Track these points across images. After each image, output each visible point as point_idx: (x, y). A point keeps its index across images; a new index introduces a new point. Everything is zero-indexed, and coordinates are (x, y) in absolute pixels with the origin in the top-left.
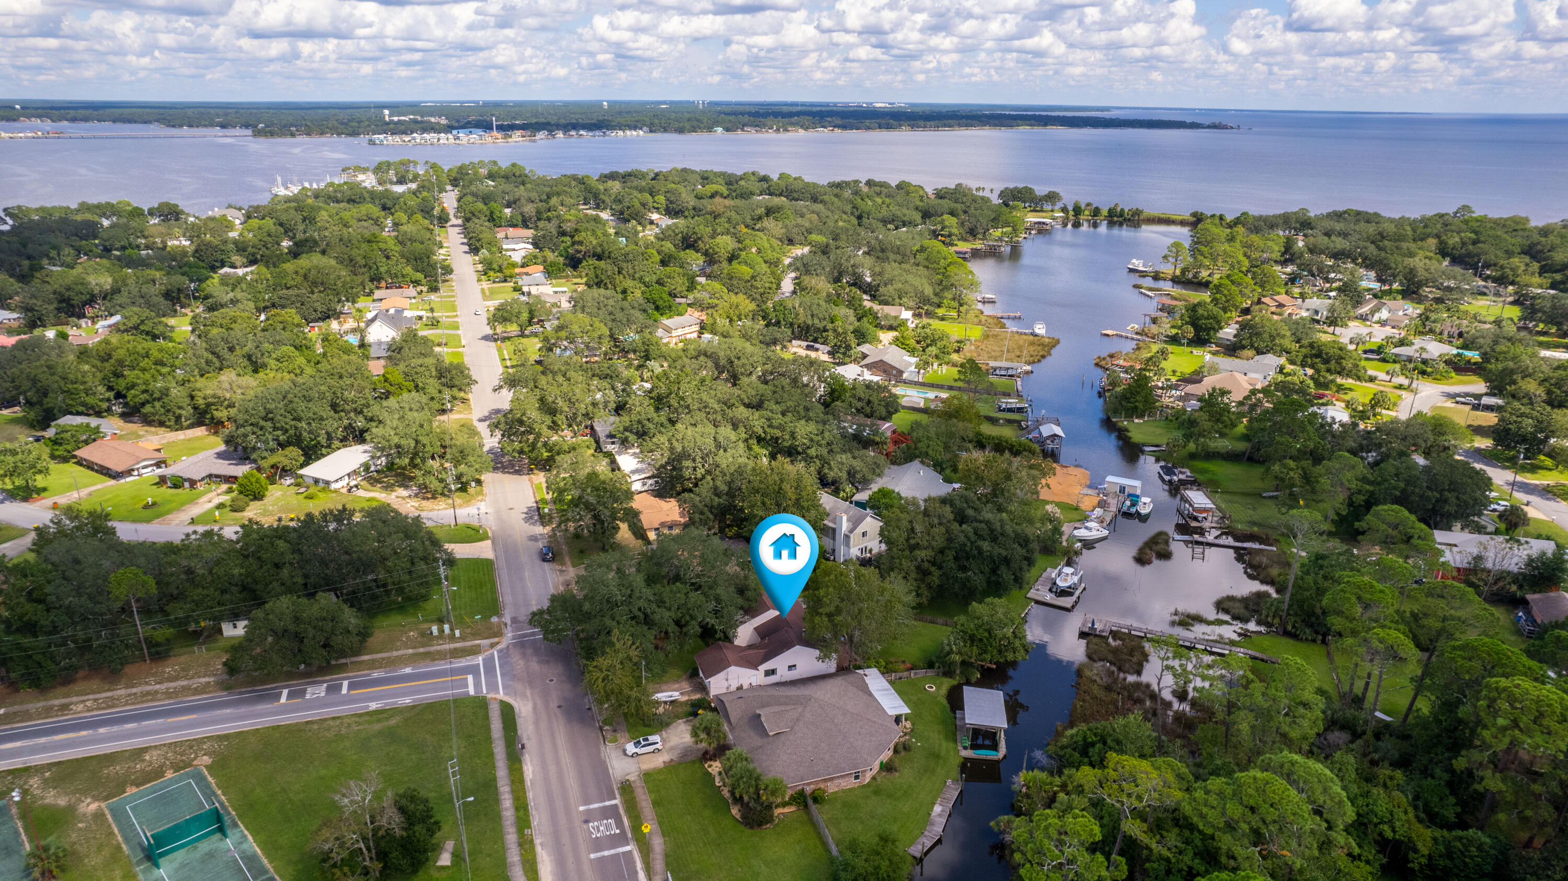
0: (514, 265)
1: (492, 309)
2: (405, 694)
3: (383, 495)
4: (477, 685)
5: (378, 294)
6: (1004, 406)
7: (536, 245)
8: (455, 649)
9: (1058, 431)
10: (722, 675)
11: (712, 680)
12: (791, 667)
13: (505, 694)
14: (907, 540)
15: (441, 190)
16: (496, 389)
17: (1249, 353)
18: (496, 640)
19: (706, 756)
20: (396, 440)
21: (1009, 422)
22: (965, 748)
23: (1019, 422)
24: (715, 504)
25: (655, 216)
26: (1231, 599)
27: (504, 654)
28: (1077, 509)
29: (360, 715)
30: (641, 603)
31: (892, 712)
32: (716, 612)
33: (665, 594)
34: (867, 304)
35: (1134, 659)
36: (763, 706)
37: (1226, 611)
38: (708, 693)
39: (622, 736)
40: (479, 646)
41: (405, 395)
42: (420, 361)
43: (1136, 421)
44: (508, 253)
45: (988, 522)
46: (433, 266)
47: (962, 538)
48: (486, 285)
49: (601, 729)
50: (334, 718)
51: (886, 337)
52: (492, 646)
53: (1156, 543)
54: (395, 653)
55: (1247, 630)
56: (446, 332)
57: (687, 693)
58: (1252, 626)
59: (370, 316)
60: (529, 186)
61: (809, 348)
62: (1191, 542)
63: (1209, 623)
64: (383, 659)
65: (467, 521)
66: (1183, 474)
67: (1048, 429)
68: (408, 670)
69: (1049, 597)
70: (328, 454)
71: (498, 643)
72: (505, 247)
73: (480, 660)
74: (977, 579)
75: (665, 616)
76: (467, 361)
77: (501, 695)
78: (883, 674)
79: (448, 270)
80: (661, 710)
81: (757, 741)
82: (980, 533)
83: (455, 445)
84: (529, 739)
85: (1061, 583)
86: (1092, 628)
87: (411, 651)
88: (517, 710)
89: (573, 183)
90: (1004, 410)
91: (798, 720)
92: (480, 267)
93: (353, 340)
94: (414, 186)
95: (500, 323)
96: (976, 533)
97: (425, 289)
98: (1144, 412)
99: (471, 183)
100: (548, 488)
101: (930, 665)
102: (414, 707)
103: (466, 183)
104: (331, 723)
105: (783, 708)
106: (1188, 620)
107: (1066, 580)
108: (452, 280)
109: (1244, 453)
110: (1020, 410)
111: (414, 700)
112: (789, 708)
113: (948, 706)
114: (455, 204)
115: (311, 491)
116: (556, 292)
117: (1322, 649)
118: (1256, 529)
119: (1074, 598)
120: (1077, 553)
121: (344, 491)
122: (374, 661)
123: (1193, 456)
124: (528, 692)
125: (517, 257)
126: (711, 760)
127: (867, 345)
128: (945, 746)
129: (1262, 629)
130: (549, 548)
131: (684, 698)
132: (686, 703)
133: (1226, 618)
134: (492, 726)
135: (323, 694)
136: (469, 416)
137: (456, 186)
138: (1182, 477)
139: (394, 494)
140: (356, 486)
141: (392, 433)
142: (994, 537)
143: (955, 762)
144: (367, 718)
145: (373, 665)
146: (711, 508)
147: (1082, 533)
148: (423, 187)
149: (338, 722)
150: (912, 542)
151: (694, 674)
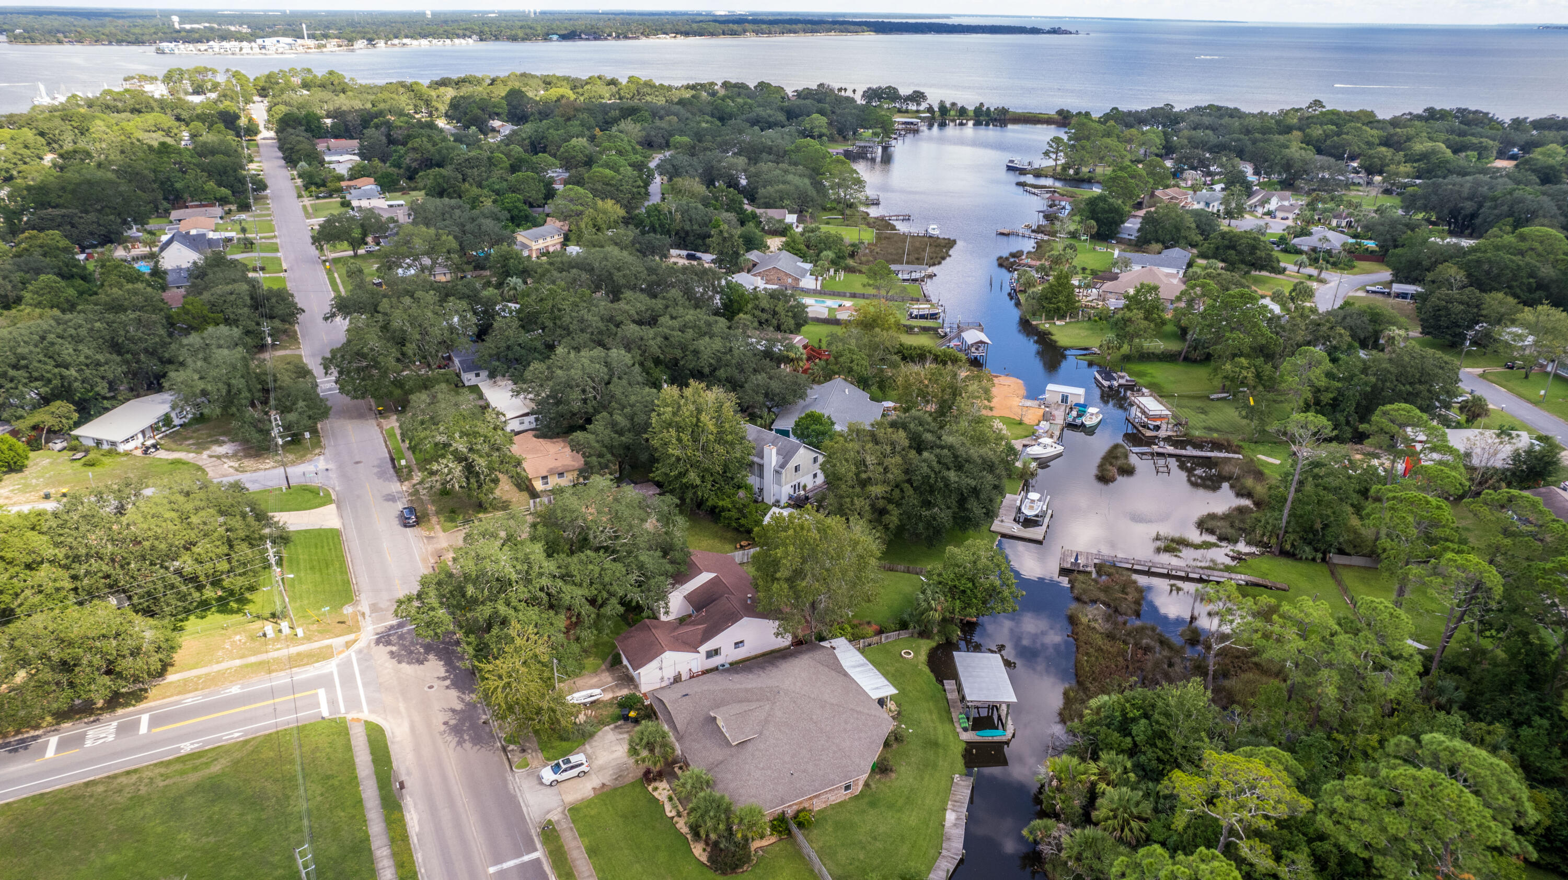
0: (341, 178)
1: (317, 227)
2: (233, 725)
3: (192, 455)
4: (332, 703)
5: (175, 214)
6: (915, 313)
7: (362, 155)
8: (299, 654)
9: (983, 337)
10: (654, 664)
11: (642, 671)
12: (738, 644)
13: (372, 711)
14: (857, 475)
15: (247, 101)
16: (329, 317)
17: (1157, 246)
18: (352, 637)
19: (649, 777)
20: (201, 385)
21: (925, 330)
22: (965, 729)
23: (935, 330)
24: (615, 444)
25: (496, 123)
26: (1212, 517)
27: (364, 656)
28: (1020, 423)
29: (168, 764)
30: (544, 581)
31: (876, 695)
32: (640, 584)
33: (572, 567)
34: (748, 208)
35: (1130, 597)
36: (718, 706)
37: (1211, 532)
38: (636, 687)
39: (535, 758)
40: (330, 647)
41: (211, 329)
42: (229, 288)
43: (1058, 323)
44: (332, 166)
45: (951, 447)
46: (242, 181)
47: (925, 469)
48: (307, 201)
49: (504, 749)
50: (128, 773)
51: (775, 243)
52: (348, 645)
53: (1116, 458)
54: (216, 668)
55: (1239, 553)
56: (262, 255)
57: (611, 689)
58: (1242, 547)
59: (164, 238)
60: (350, 93)
61: (690, 257)
62: (1152, 454)
63: (1197, 547)
64: (199, 677)
65: (302, 481)
66: (1122, 378)
67: (972, 336)
68: (235, 690)
69: (1017, 529)
70: (114, 407)
71: (355, 641)
72: (327, 159)
73: (331, 667)
74: (943, 514)
75: (574, 595)
76: (290, 287)
77: (366, 714)
78: (850, 641)
79: (261, 186)
80: (582, 718)
81: (717, 754)
82: (943, 461)
83: (281, 388)
84: (409, 774)
85: (1028, 512)
86: (1076, 563)
87: (238, 662)
88: (388, 734)
89: (401, 90)
90: (916, 317)
91: (767, 721)
92: (299, 182)
93: (144, 267)
94: (213, 96)
95: (328, 242)
96: (939, 462)
97: (234, 208)
98: (1066, 313)
99: (282, 91)
100: (403, 435)
101: (904, 626)
102: (246, 742)
103: (277, 92)
104: (124, 780)
105: (745, 707)
106: (1173, 545)
107: (1031, 508)
108: (266, 197)
109: (1180, 353)
110: (934, 316)
111: (246, 733)
112: (753, 705)
113: (932, 675)
114: (265, 116)
115: (91, 455)
116: (391, 206)
117: (1325, 569)
118: (1215, 435)
119: (1044, 527)
120: (1033, 475)
121: (139, 453)
122: (186, 681)
123: (1127, 358)
124: (402, 706)
125: (342, 170)
126: (655, 780)
127: (756, 252)
128: (941, 730)
129: (1253, 549)
130: (411, 510)
131: (608, 696)
132: (610, 703)
133: (1212, 539)
134: (357, 760)
135: (111, 738)
136: (297, 352)
137: (265, 96)
138: (1122, 381)
139: (205, 454)
140: (154, 446)
141: (196, 377)
142: (959, 464)
143: (957, 750)
144: (178, 767)
145: (185, 687)
146: (610, 449)
147: (1036, 450)
148: (225, 96)
149: (134, 777)
150: (864, 476)
151: (615, 663)
